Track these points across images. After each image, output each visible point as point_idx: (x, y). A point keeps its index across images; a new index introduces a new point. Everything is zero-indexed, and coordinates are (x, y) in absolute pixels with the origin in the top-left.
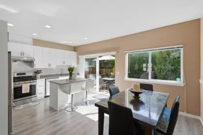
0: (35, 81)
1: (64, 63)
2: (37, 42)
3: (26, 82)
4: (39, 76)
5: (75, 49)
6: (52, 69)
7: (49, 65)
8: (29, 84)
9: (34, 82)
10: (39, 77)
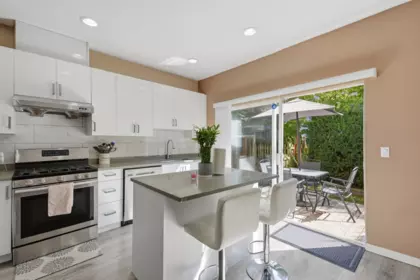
0: (90, 175)
1: (175, 122)
2: (100, 60)
3: (64, 178)
4: (106, 158)
5: (200, 86)
6: (141, 141)
7: (136, 128)
8: (71, 186)
9: (87, 179)
10: (108, 162)
